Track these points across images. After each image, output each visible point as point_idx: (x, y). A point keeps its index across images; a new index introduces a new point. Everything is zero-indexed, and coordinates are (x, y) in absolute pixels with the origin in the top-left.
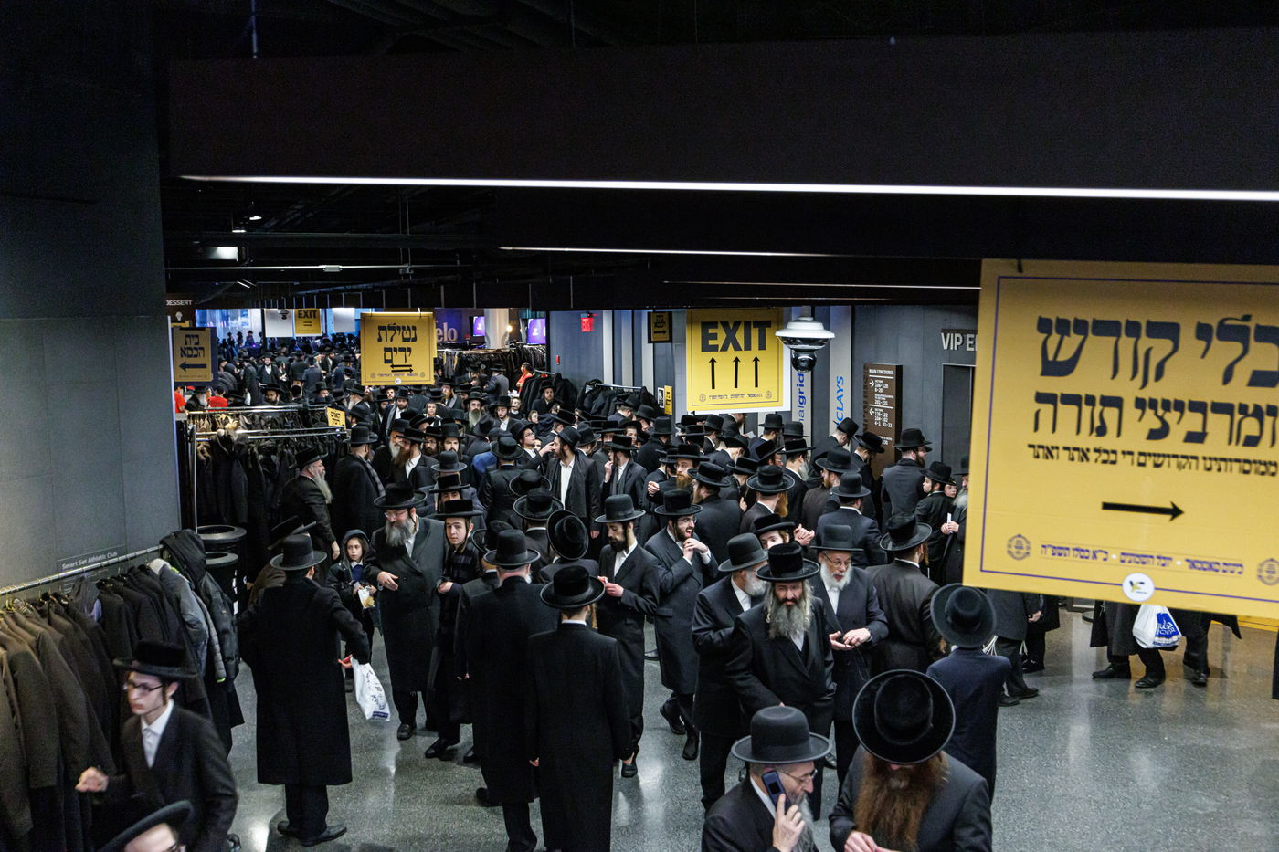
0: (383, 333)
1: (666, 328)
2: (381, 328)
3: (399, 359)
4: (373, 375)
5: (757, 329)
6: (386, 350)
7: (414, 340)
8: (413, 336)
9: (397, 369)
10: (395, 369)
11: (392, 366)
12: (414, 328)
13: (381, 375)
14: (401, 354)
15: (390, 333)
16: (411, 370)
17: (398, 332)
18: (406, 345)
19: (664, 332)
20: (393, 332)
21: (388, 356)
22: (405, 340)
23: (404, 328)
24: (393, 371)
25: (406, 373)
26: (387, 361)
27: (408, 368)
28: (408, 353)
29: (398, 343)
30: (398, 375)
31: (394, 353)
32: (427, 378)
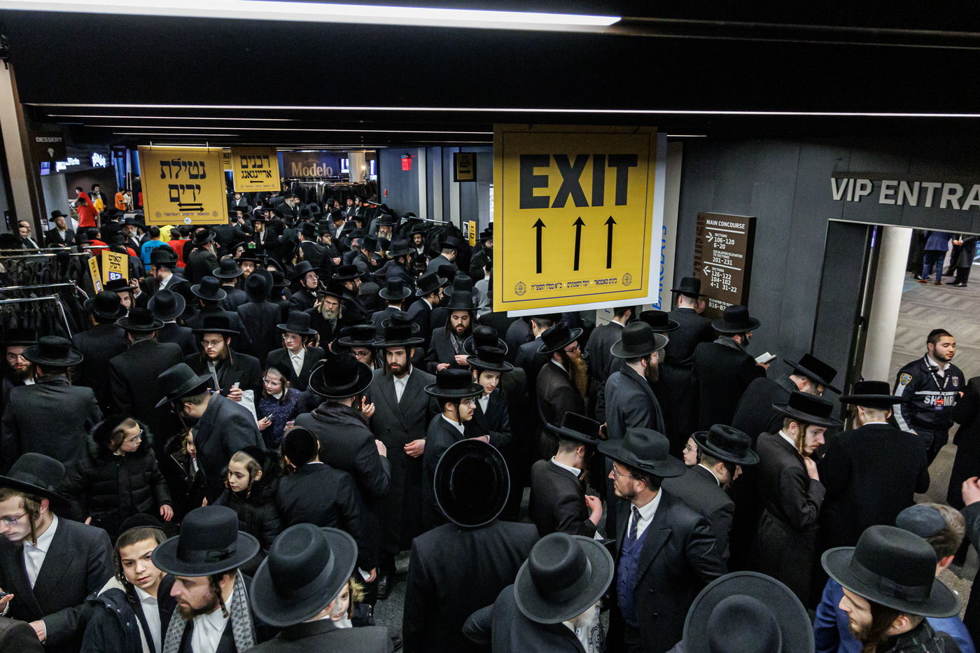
0: (166, 169)
1: (471, 169)
2: (163, 163)
3: (187, 197)
4: (158, 215)
5: (615, 169)
6: (172, 187)
7: (203, 176)
8: (201, 173)
9: (185, 208)
10: (183, 207)
11: (180, 205)
12: (202, 164)
13: (168, 215)
14: (189, 192)
15: (175, 169)
16: (202, 209)
17: (183, 168)
18: (194, 182)
19: (469, 172)
20: (178, 168)
21: (174, 193)
22: (192, 177)
23: (190, 163)
24: (181, 210)
25: (196, 213)
26: (173, 200)
27: (199, 207)
28: (197, 191)
29: (184, 179)
30: (187, 214)
31: (181, 191)
32: (220, 216)
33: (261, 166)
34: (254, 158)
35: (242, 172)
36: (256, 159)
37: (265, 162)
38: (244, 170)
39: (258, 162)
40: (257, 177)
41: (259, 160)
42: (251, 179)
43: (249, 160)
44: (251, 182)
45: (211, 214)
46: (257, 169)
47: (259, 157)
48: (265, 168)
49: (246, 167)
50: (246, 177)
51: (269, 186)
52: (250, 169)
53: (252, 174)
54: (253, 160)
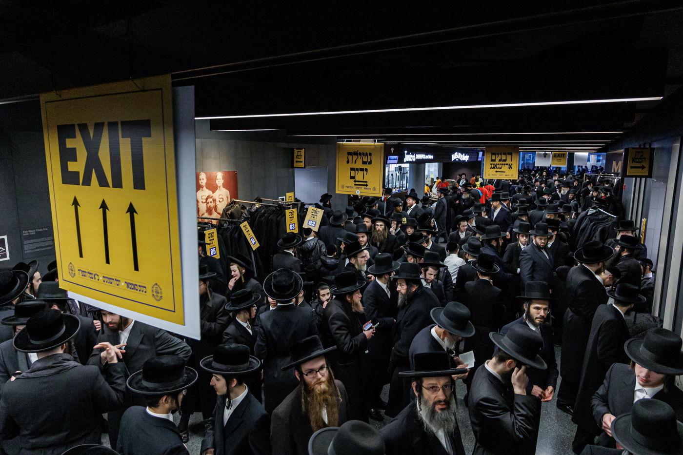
33: (505, 160)
34: (501, 154)
35: (491, 164)
36: (502, 155)
37: (509, 157)
38: (492, 163)
39: (504, 157)
40: (501, 168)
41: (505, 156)
42: (496, 170)
43: (497, 156)
44: (496, 172)
45: (372, 189)
46: (502, 162)
47: (505, 154)
48: (508, 162)
49: (494, 160)
50: (493, 168)
51: (509, 175)
52: (497, 162)
53: (498, 166)
54: (500, 156)
